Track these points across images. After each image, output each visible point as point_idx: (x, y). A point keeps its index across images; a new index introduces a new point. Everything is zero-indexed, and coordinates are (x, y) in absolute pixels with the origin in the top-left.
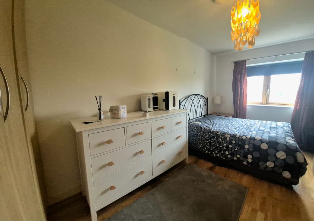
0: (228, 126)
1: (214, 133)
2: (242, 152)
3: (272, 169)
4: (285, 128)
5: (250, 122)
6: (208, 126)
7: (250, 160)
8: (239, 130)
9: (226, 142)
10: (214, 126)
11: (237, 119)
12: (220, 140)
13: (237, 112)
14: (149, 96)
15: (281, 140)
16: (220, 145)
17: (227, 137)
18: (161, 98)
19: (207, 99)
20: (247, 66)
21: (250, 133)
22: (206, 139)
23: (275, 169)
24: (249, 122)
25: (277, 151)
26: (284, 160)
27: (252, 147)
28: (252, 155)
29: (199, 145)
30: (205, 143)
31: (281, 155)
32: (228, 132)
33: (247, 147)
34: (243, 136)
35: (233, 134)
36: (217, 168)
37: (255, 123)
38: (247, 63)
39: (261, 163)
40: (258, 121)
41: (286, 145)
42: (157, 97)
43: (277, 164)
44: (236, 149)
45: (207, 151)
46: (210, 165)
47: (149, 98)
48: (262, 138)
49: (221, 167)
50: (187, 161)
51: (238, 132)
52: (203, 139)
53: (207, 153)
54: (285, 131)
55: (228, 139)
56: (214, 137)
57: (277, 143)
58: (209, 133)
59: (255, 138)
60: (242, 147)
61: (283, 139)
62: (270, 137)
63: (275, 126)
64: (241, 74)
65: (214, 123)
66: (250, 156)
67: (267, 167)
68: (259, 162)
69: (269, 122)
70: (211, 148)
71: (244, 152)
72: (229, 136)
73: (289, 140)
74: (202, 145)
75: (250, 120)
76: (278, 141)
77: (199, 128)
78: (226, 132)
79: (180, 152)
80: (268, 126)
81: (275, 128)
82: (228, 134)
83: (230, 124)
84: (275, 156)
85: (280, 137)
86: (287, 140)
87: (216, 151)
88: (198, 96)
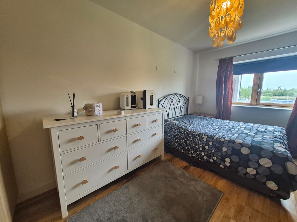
0: (207, 127)
1: (191, 133)
2: (219, 154)
3: (253, 177)
4: (275, 132)
5: (234, 123)
6: (186, 125)
7: (228, 164)
8: (218, 131)
9: (203, 143)
10: (192, 126)
11: (219, 120)
12: (197, 140)
13: (220, 113)
14: (127, 94)
15: (267, 146)
16: (196, 145)
17: (204, 138)
18: (139, 96)
19: (188, 99)
20: (234, 63)
21: (230, 135)
22: (182, 138)
23: (257, 176)
24: (232, 124)
25: (261, 157)
26: (269, 168)
27: (231, 150)
28: (230, 159)
29: (175, 144)
30: (181, 142)
31: (266, 162)
32: (205, 132)
33: (225, 149)
34: (221, 138)
35: (211, 136)
36: (192, 168)
37: (238, 126)
38: (233, 60)
39: (240, 169)
40: (244, 123)
41: (272, 152)
42: (135, 96)
43: (260, 171)
44: (213, 151)
45: (182, 150)
46: (185, 164)
47: (128, 96)
48: (243, 142)
49: (196, 168)
50: (163, 158)
51: (217, 134)
52: (179, 138)
53: (182, 152)
54: (275, 136)
55: (205, 140)
56: (190, 137)
57: (261, 149)
58: (186, 133)
59: (235, 141)
60: (219, 149)
61: (270, 144)
62: (253, 141)
63: (263, 130)
64: (226, 72)
65: (192, 123)
66: (228, 160)
67: (247, 173)
68: (238, 167)
69: (256, 125)
70: (187, 147)
71: (222, 155)
72: (206, 137)
73: (278, 146)
74: (178, 143)
75: (234, 122)
76: (262, 146)
77: (176, 127)
78: (204, 132)
79: (155, 148)
80: (255, 129)
81: (262, 132)
82: (205, 135)
83: (209, 125)
84: (258, 162)
85: (267, 142)
86: (274, 146)
87: (192, 151)
88: (178, 96)
